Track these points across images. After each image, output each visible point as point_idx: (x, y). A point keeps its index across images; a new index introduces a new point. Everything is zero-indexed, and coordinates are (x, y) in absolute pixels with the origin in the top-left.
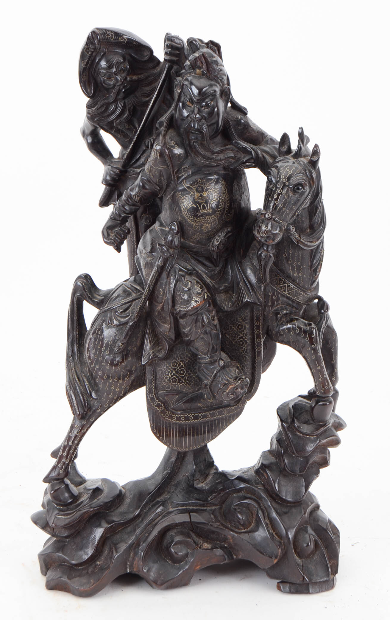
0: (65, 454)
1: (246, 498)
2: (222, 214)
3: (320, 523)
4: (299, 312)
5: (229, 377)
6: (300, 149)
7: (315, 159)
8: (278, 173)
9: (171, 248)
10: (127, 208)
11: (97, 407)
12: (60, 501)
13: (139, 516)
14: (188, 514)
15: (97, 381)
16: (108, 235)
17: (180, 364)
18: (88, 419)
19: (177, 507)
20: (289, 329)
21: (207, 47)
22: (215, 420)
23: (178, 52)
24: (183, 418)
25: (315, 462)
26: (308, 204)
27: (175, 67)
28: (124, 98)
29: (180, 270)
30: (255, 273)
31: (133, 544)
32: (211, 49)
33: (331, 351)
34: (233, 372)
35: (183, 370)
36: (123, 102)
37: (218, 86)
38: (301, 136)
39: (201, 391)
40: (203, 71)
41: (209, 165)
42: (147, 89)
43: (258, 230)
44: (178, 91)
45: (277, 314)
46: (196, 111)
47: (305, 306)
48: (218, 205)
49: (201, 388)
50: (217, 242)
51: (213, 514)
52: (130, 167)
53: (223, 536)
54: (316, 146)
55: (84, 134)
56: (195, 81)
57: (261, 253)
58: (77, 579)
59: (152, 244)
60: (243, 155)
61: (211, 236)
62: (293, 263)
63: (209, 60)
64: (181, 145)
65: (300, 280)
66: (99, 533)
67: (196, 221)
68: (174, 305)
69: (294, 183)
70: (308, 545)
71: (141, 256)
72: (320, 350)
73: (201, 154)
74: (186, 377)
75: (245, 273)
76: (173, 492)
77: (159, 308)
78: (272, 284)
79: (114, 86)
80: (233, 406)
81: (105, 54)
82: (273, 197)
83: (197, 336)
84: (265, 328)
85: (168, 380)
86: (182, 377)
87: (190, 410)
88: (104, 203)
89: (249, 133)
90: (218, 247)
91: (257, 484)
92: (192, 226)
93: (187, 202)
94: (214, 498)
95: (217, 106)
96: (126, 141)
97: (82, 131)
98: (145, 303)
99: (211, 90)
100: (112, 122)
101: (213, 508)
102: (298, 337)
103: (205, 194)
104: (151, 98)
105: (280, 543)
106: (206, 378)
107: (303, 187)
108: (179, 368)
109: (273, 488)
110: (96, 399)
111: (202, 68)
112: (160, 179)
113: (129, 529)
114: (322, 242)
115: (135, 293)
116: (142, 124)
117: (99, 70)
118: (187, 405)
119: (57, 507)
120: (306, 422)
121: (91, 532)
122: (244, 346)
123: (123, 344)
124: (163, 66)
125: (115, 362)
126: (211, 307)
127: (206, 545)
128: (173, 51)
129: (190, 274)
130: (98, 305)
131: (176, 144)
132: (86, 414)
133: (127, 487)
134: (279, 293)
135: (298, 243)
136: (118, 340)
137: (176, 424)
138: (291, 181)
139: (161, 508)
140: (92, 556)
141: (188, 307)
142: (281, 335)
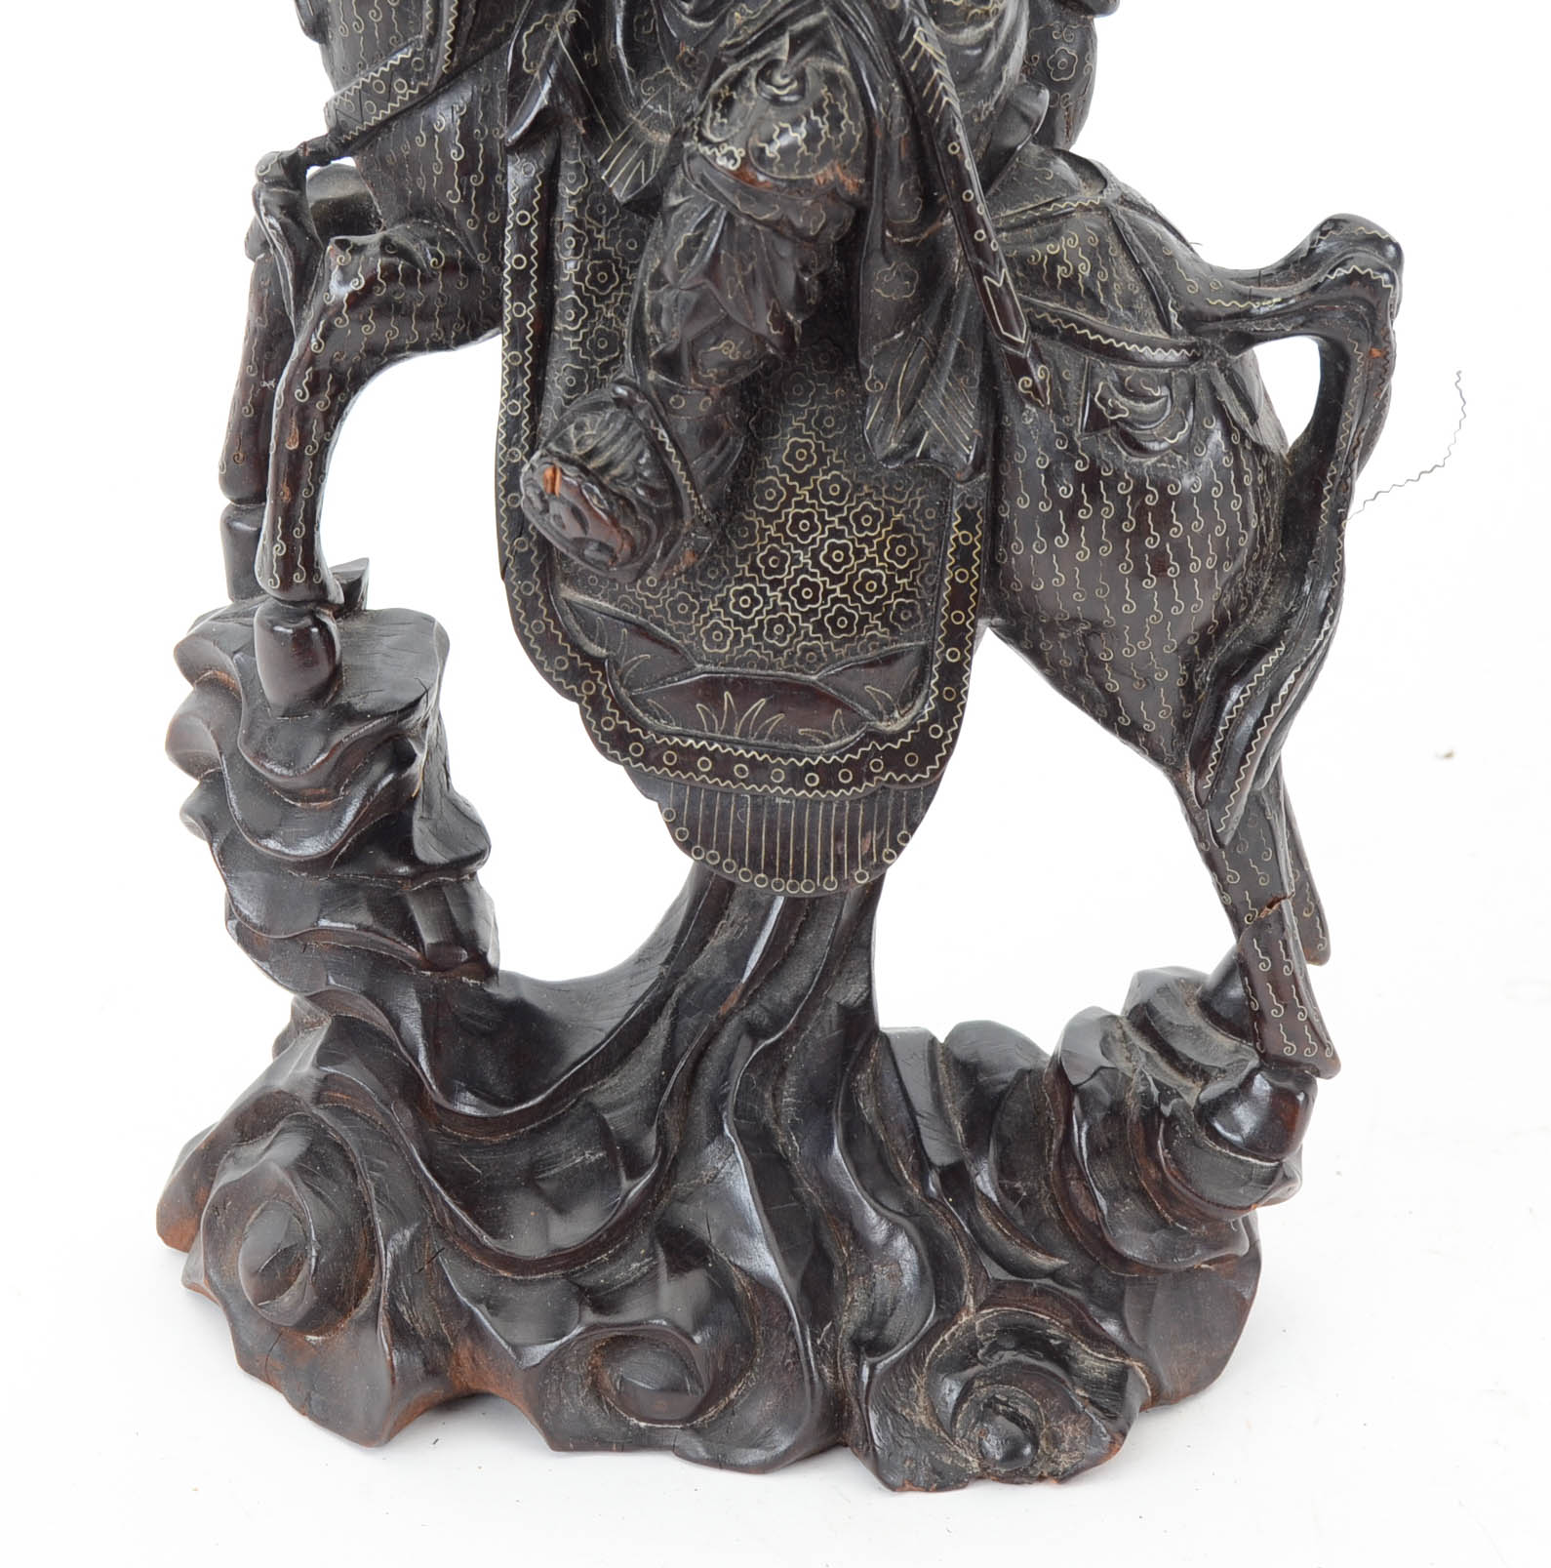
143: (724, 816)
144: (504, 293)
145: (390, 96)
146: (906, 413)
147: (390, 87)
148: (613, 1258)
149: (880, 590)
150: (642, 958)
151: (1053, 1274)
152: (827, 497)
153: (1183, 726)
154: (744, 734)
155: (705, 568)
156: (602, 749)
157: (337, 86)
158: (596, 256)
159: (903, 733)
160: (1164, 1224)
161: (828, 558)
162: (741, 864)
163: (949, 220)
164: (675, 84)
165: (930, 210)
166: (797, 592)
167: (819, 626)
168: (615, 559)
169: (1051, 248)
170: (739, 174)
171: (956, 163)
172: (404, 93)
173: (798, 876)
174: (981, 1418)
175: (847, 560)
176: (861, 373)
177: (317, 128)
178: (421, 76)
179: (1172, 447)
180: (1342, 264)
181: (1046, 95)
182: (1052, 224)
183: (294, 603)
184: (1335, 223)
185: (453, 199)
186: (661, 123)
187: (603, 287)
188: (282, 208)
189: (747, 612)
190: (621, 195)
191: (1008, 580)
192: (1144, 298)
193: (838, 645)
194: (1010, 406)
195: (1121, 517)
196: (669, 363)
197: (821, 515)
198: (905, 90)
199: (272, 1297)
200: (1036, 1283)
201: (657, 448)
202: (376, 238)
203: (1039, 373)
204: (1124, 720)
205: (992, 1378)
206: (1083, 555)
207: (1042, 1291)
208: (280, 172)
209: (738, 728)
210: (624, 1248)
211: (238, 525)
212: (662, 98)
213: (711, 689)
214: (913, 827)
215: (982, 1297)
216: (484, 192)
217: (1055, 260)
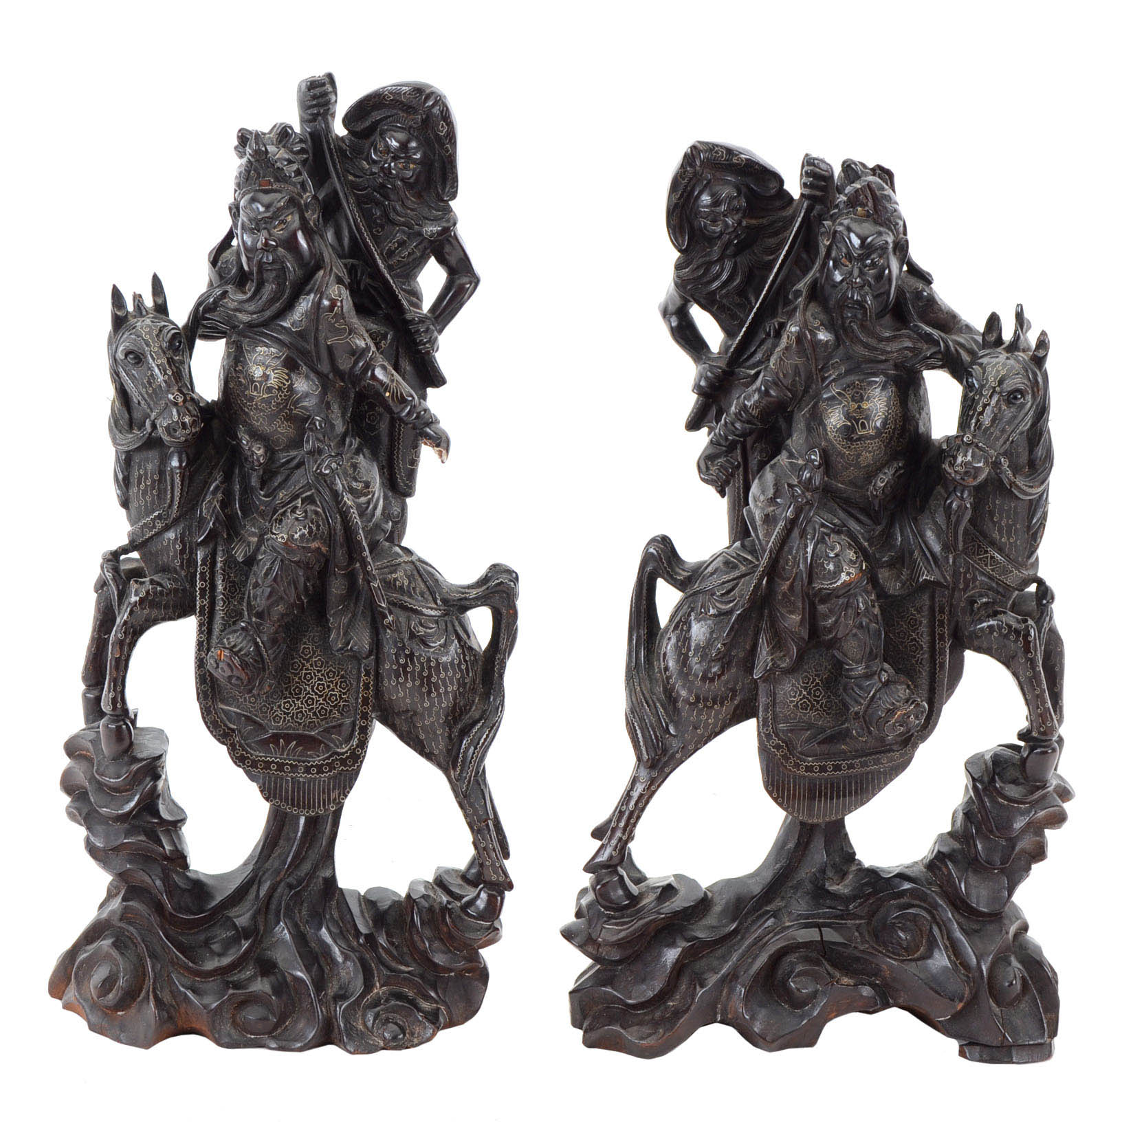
0: (622, 824)
1: (913, 906)
2: (891, 439)
3: (1029, 952)
4: (1007, 603)
5: (895, 699)
6: (1017, 338)
7: (1041, 353)
8: (984, 373)
9: (808, 490)
10: (738, 425)
11: (676, 749)
12: (611, 902)
13: (736, 931)
14: (817, 929)
15: (680, 705)
16: (708, 468)
17: (814, 680)
18: (661, 768)
19: (798, 920)
20: (990, 627)
21: (874, 175)
22: (868, 773)
23: (823, 183)
24: (816, 769)
25: (1023, 851)
26: (1029, 424)
27: (818, 207)
28: (735, 255)
29: (823, 525)
30: (938, 536)
31: (729, 974)
32: (880, 177)
33: (1055, 671)
34: (902, 691)
35: (818, 689)
36: (733, 260)
37: (891, 234)
38: (1020, 317)
39: (846, 725)
40: (868, 211)
41: (874, 359)
42: (772, 241)
43: (950, 462)
44: (825, 242)
45: (972, 602)
46: (856, 272)
47: (1017, 592)
48: (884, 423)
49: (846, 719)
50: (882, 482)
51: (857, 931)
52: (739, 367)
53: (873, 966)
54: (1043, 334)
55: (665, 313)
56: (854, 226)
57: (951, 503)
58: (635, 1028)
59: (775, 485)
60: (925, 346)
61: (870, 475)
62: (1001, 519)
63: (878, 193)
64: (830, 326)
65: (1010, 549)
66: (671, 955)
67: (849, 447)
68: (810, 582)
69: (1009, 389)
70: (1011, 984)
71: (756, 506)
72: (1041, 662)
73: (862, 341)
74: (824, 701)
75: (923, 536)
76: (791, 897)
77: (785, 586)
78: (965, 554)
79: (721, 233)
80: (898, 751)
81: (709, 182)
82: (975, 410)
83: (847, 632)
84: (953, 624)
85: (794, 706)
86: (818, 702)
87: (830, 756)
88: (694, 424)
89: (936, 313)
90: (883, 490)
91: (930, 884)
92: (842, 455)
93: (835, 419)
94: (859, 906)
95: (889, 267)
96: (734, 325)
97: (662, 308)
98: (760, 580)
99: (879, 241)
100: (714, 292)
101: (857, 922)
102: (1006, 642)
103: (865, 406)
104: (778, 257)
105: (968, 977)
106: (856, 701)
107: (1023, 396)
108: (814, 687)
109: (957, 889)
110: (674, 736)
111: (867, 206)
112: (794, 380)
113: (719, 952)
114: (1047, 490)
115: (744, 565)
116: (762, 296)
117: (698, 207)
118: (825, 748)
119: (606, 912)
120: (1014, 782)
121: (660, 955)
122: (918, 653)
123: (724, 645)
124: (797, 206)
125: (709, 675)
126: (870, 587)
127: (845, 980)
128: (815, 182)
129: (839, 532)
130: (681, 585)
131: (822, 324)
132: (659, 760)
133: (715, 889)
134: (978, 569)
135: (1011, 487)
136: (716, 639)
137: (804, 777)
138: (1005, 386)
139: (772, 920)
140: (661, 991)
141: (836, 582)
142: (978, 637)
143: (281, 786)
144: (196, 596)
145: (154, 527)
146: (344, 634)
147: (154, 523)
148: (239, 972)
149: (337, 700)
150: (245, 864)
151: (409, 972)
152: (316, 666)
153: (449, 751)
154: (287, 755)
155: (272, 694)
156: (235, 763)
157: (132, 526)
158: (230, 582)
159: (346, 752)
160: (450, 951)
161: (317, 688)
162: (288, 805)
163: (358, 565)
164: (258, 521)
165: (351, 560)
166: (306, 702)
167: (315, 714)
168: (243, 683)
169: (394, 576)
170: (285, 544)
171: (360, 542)
172: (159, 525)
173: (309, 808)
174: (383, 1025)
175: (324, 689)
176: (327, 621)
177: (124, 541)
178: (165, 519)
179: (440, 645)
180: (498, 579)
181: (390, 523)
182: (394, 568)
183: (117, 716)
184: (494, 566)
185: (177, 563)
186: (254, 534)
187: (233, 593)
188: (112, 569)
189: (288, 709)
190: (240, 559)
191: (383, 695)
192: (428, 593)
193: (322, 720)
194: (381, 631)
195: (422, 670)
196: (260, 615)
197: (314, 673)
198: (341, 517)
199: (105, 996)
200: (402, 975)
201: (256, 644)
202: (148, 579)
203: (390, 618)
204: (427, 750)
205: (387, 1010)
206: (409, 685)
207: (405, 979)
208: (110, 557)
209: (285, 753)
210: (244, 968)
211: (88, 695)
212: (253, 525)
213: (275, 738)
214: (351, 788)
215: (382, 982)
216: (189, 561)
217: (395, 580)
